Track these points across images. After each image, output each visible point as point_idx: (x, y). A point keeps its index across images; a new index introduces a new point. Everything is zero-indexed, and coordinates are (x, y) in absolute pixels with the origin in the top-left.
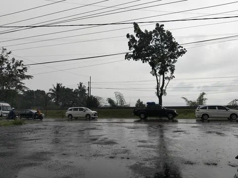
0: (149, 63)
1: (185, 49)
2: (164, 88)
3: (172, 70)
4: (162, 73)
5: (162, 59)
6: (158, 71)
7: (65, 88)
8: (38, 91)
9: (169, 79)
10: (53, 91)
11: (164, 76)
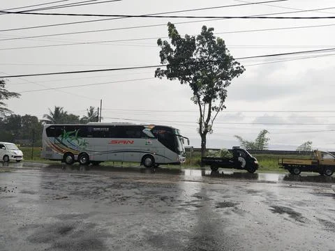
0: (191, 84)
1: (243, 67)
2: (210, 123)
3: (223, 98)
4: (207, 100)
5: (210, 80)
6: (202, 97)
7: (68, 114)
8: (27, 117)
9: (218, 110)
10: (49, 117)
11: (210, 105)
